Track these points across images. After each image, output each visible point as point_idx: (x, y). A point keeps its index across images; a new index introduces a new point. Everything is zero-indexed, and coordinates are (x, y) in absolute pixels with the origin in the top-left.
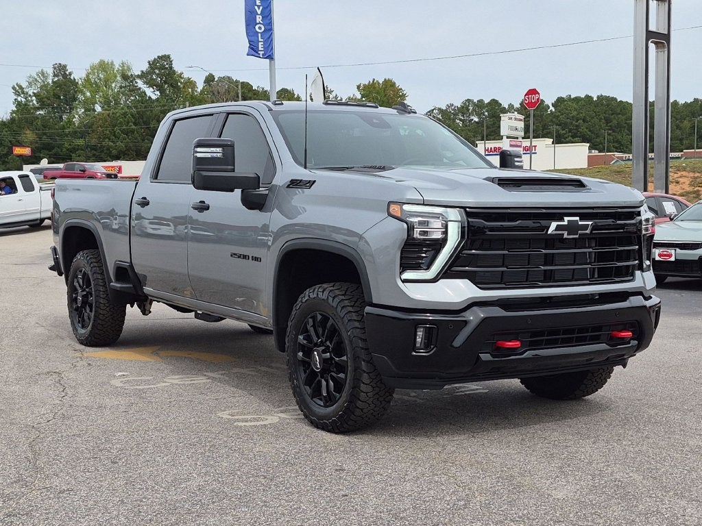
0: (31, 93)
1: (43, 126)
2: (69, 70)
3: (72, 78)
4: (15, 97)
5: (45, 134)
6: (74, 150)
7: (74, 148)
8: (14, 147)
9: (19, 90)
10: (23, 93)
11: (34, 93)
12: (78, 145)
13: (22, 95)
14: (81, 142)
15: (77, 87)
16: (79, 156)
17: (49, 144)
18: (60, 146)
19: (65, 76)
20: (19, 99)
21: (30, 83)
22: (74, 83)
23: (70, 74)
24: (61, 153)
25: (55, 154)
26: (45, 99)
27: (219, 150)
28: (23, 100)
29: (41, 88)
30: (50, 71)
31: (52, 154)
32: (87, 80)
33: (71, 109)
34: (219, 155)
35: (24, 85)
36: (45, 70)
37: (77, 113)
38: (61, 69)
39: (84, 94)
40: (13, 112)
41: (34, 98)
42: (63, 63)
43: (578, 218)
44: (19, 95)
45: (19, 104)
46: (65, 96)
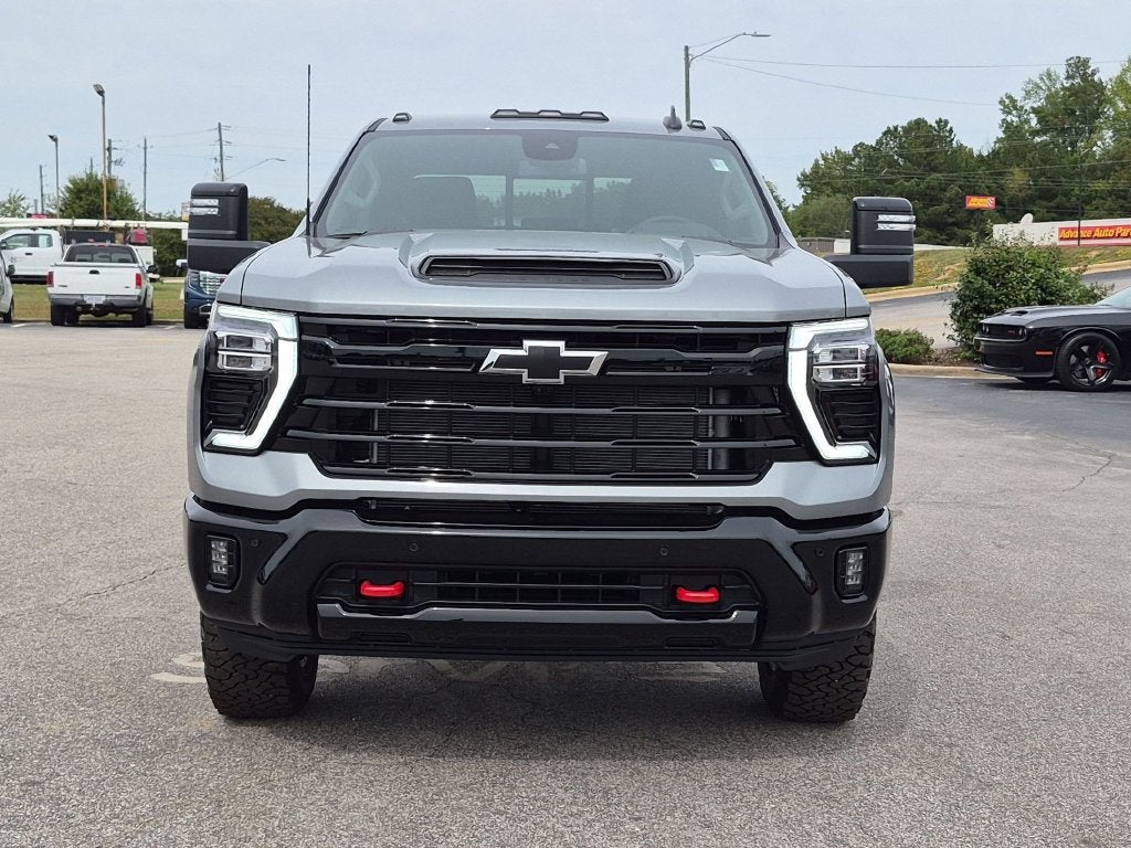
0: (1027, 107)
1: (1042, 161)
2: (1093, 66)
3: (1096, 78)
4: (1004, 117)
5: (1043, 174)
6: (1088, 200)
7: (1089, 196)
8: (968, 197)
9: (1009, 105)
10: (1016, 108)
11: (1032, 108)
12: (1096, 191)
13: (1014, 112)
14: (1101, 185)
15: (1103, 94)
16: (1096, 208)
17: (1049, 190)
18: (1067, 194)
19: (1084, 77)
20: (1009, 118)
21: (1028, 93)
22: (1100, 87)
23: (1093, 74)
24: (1068, 205)
25: (1058, 208)
26: (1051, 118)
27: (215, 202)
28: (1015, 119)
29: (1047, 98)
30: (1061, 72)
31: (1052, 207)
32: (1121, 81)
33: (1091, 132)
34: (215, 212)
35: (1018, 96)
36: (1052, 69)
37: (1101, 139)
38: (1079, 66)
39: (1113, 105)
40: (999, 140)
41: (1032, 115)
42: (1083, 56)
43: (561, 344)
44: (1009, 113)
45: (1008, 127)
46: (1083, 111)
